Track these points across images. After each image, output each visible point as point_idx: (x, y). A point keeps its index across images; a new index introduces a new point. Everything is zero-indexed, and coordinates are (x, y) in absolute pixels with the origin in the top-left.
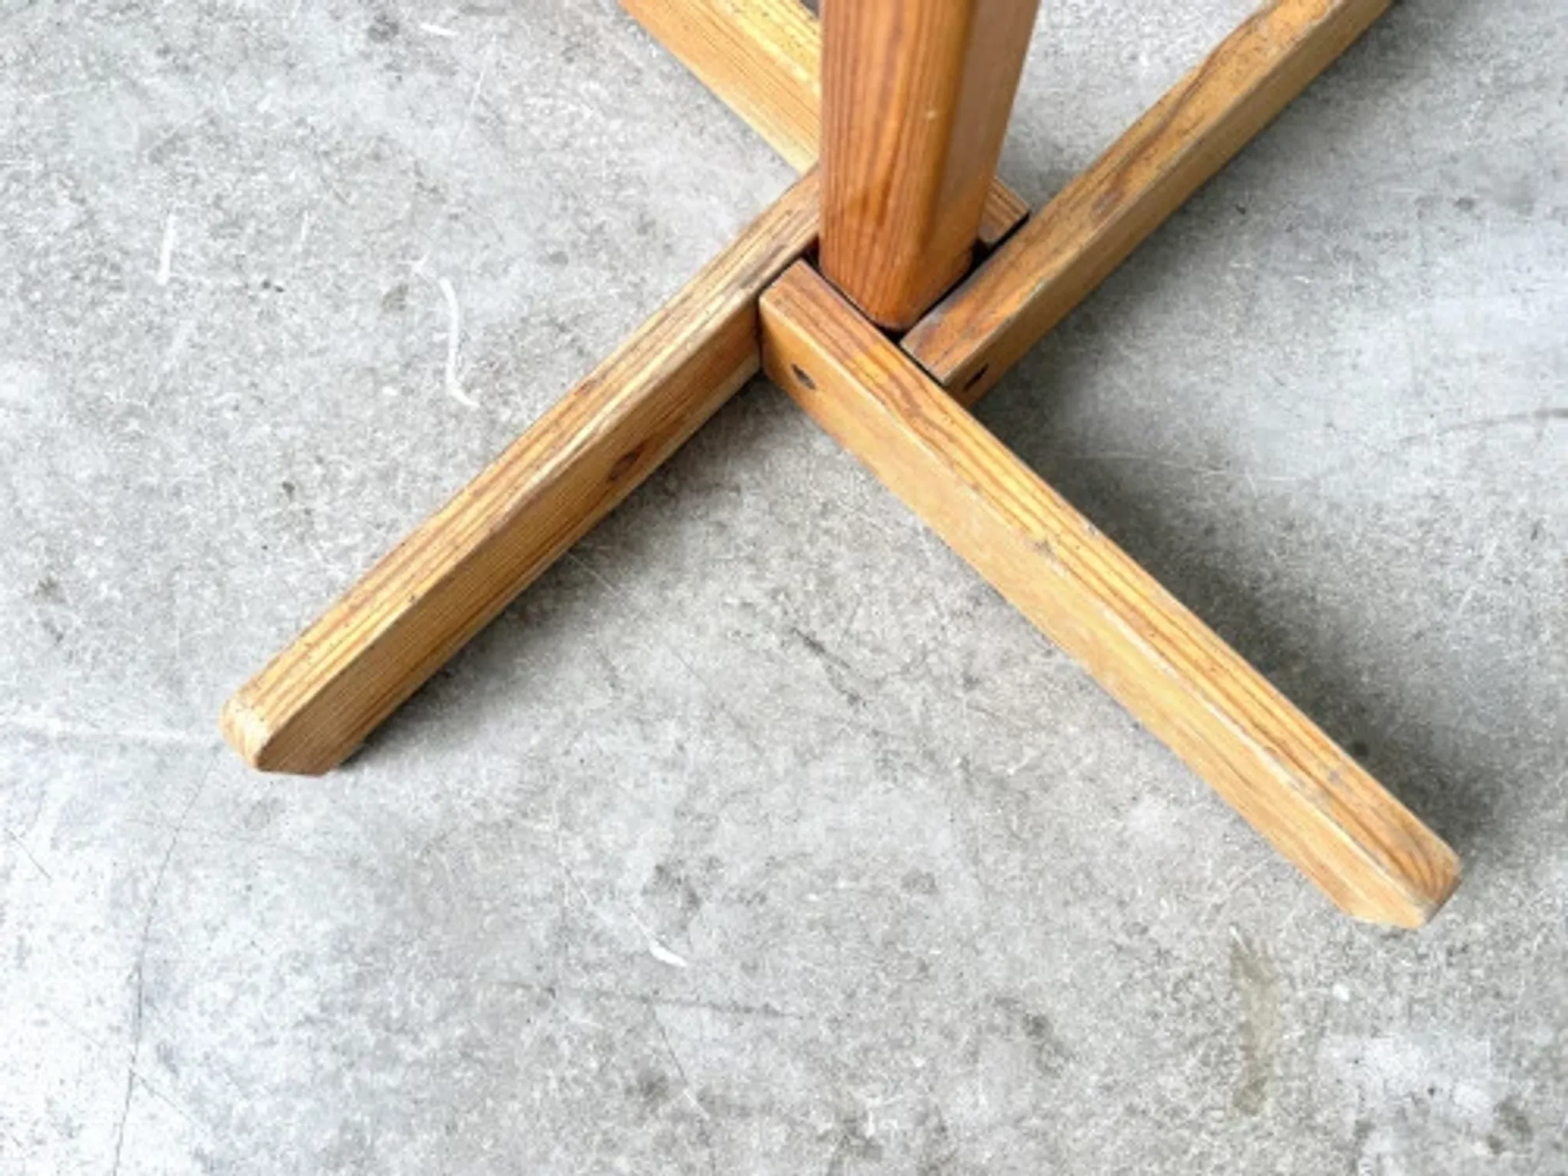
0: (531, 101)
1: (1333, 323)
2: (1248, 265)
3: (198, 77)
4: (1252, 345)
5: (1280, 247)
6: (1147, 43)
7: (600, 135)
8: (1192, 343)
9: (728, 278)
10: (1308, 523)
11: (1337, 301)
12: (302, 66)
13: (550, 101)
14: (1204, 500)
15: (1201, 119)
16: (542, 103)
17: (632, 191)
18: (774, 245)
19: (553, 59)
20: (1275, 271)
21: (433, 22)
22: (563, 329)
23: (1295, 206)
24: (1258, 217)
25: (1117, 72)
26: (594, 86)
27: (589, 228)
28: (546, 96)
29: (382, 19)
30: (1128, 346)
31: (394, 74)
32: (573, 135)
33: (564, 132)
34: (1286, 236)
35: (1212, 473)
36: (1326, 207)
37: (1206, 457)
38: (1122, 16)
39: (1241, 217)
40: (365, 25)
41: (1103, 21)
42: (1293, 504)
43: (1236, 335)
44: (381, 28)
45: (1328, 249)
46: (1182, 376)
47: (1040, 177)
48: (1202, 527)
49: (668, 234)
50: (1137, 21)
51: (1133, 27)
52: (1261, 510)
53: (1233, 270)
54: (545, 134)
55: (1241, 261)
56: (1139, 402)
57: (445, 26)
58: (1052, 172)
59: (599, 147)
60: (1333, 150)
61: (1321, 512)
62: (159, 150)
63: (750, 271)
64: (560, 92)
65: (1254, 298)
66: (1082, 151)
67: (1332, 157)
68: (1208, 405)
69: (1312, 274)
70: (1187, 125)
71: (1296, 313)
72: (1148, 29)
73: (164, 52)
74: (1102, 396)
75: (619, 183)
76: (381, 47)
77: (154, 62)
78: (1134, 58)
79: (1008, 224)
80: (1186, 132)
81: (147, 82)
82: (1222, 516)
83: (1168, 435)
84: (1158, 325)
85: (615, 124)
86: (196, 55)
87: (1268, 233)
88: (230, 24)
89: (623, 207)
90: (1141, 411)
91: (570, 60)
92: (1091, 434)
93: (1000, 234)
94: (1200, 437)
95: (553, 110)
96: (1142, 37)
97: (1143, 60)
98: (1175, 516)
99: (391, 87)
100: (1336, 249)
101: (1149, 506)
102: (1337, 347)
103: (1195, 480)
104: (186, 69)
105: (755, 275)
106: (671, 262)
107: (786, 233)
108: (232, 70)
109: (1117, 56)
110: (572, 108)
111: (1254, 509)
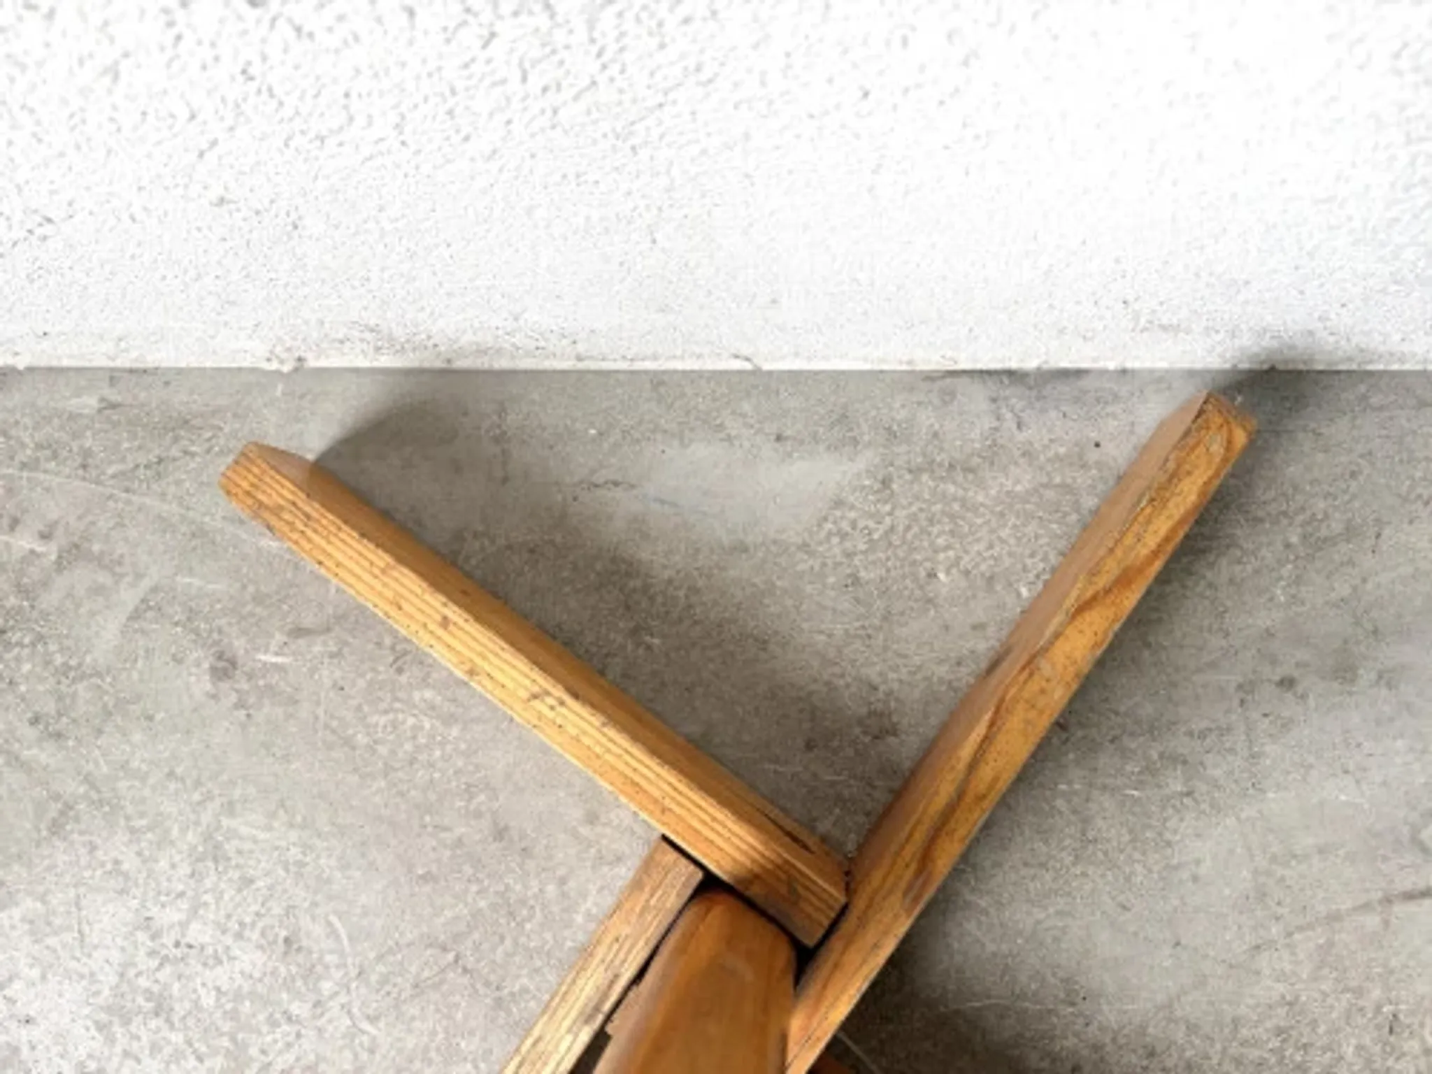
0: (374, 719)
1: (1168, 836)
2: (1077, 787)
3: (71, 743)
4: (1091, 870)
5: (1105, 760)
6: (942, 556)
7: (442, 744)
8: (1033, 878)
9: (574, 1014)
10: (1169, 1048)
11: (1170, 811)
12: (159, 716)
13: (391, 716)
14: (1066, 1038)
15: (996, 779)
16: (383, 720)
17: (482, 797)
18: (610, 974)
19: (385, 672)
20: (1104, 788)
21: (266, 652)
22: (445, 949)
23: (1117, 713)
24: (1080, 733)
25: (918, 593)
26: (428, 694)
27: (449, 842)
28: (386, 712)
29: (220, 656)
30: (973, 890)
31: (243, 712)
32: (418, 748)
33: (408, 747)
34: (1112, 747)
35: (1071, 1010)
36: (1148, 710)
37: (1062, 995)
38: (915, 529)
39: (1064, 736)
40: (206, 665)
41: (895, 539)
42: (1151, 1030)
43: (1074, 864)
44: (221, 664)
45: (1155, 756)
46: (1029, 913)
47: (860, 722)
48: (1069, 1066)
49: (523, 836)
50: (929, 534)
51: (926, 544)
52: (1122, 1041)
53: (1063, 794)
54: (393, 752)
55: (1070, 783)
56: (991, 947)
57: (277, 654)
58: (871, 714)
59: (446, 758)
60: (1148, 645)
61: (1180, 1035)
62: (54, 821)
63: (592, 1005)
64: (397, 705)
65: (1086, 821)
66: (896, 686)
67: (1146, 653)
68: (1056, 940)
69: (1139, 785)
70: (982, 788)
71: (1131, 831)
72: (941, 541)
73: (35, 721)
74: (956, 945)
75: (469, 791)
76: (225, 686)
77: (30, 733)
78: (932, 575)
79: (826, 923)
80: (984, 797)
81: (26, 754)
82: (1085, 1052)
83: (1023, 978)
84: (998, 865)
85: (455, 731)
86: (64, 720)
87: (1093, 747)
88: (85, 683)
89: (478, 815)
90: (994, 955)
91: (400, 671)
92: (951, 987)
93: (820, 934)
94: (1054, 975)
95: (395, 725)
96: (936, 551)
97: (942, 576)
98: (1042, 1059)
99: (243, 727)
100: (1161, 756)
101: (1017, 1052)
102: (1175, 861)
103: (1055, 1020)
104: (58, 735)
105: (597, 1009)
106: (531, 865)
107: (617, 962)
108: (100, 732)
109: (916, 579)
110: (411, 721)
111: (1114, 1040)
